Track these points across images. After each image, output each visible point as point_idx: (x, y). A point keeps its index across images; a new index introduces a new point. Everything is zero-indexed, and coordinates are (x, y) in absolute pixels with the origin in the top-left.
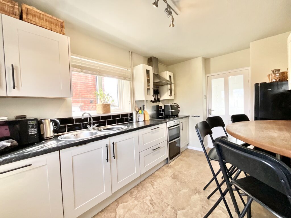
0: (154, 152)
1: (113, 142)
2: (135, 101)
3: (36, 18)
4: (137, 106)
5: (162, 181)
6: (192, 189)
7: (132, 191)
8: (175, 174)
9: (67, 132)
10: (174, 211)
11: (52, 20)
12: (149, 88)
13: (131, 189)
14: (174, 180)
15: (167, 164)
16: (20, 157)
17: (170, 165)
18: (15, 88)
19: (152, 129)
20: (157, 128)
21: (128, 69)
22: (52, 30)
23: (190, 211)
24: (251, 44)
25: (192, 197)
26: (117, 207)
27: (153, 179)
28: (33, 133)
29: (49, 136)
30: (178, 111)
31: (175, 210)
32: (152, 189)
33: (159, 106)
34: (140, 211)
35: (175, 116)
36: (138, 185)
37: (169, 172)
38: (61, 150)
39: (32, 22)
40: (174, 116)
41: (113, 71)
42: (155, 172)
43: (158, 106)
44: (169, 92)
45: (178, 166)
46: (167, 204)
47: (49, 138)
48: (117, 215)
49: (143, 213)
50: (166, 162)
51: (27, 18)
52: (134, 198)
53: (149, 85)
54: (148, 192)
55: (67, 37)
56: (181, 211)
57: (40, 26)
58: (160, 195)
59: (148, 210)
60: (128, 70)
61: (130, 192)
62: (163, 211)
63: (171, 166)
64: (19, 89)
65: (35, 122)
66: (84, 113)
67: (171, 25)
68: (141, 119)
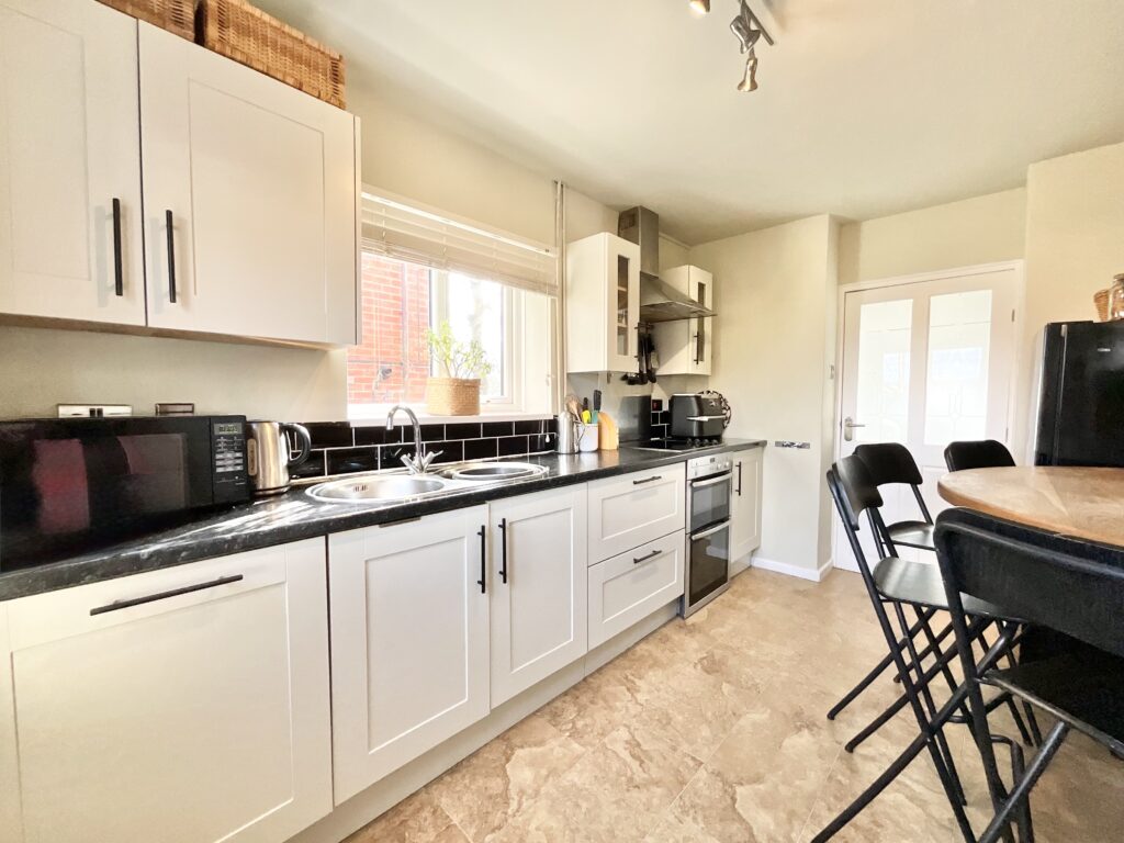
0: (638, 571)
1: (504, 520)
2: (568, 374)
3: (252, 39)
4: (573, 392)
5: (668, 679)
6: (784, 714)
7: (556, 708)
8: (713, 656)
9: (326, 477)
10: (721, 784)
11: (305, 52)
12: (623, 325)
13: (553, 700)
14: (711, 679)
15: (679, 620)
16: (203, 548)
17: (690, 621)
18: (177, 298)
19: (635, 483)
20: (654, 478)
21: (547, 251)
22: (304, 88)
23: (783, 789)
24: (1033, 172)
25: (787, 742)
26: (508, 760)
27: (630, 668)
28: (230, 469)
29: (273, 486)
30: (723, 420)
31: (725, 782)
32: (629, 705)
33: (650, 397)
34: (596, 777)
35: (715, 441)
36: (575, 687)
37: (690, 647)
38: (331, 536)
39: (239, 57)
40: (711, 439)
41: (494, 256)
42: (637, 644)
43: (646, 400)
44: (693, 345)
45: (722, 626)
46: (693, 759)
47: (272, 492)
48: (510, 787)
49: (607, 786)
50: (676, 610)
51: (221, 40)
52: (568, 734)
53: (623, 317)
54: (617, 716)
55: (352, 116)
56: (748, 787)
57: (262, 72)
58: (664, 728)
59: (625, 775)
60: (549, 254)
61: (550, 711)
62: (683, 783)
63: (693, 625)
64: (186, 304)
65: (236, 429)
66: (396, 409)
67: (744, 81)
68: (589, 443)
